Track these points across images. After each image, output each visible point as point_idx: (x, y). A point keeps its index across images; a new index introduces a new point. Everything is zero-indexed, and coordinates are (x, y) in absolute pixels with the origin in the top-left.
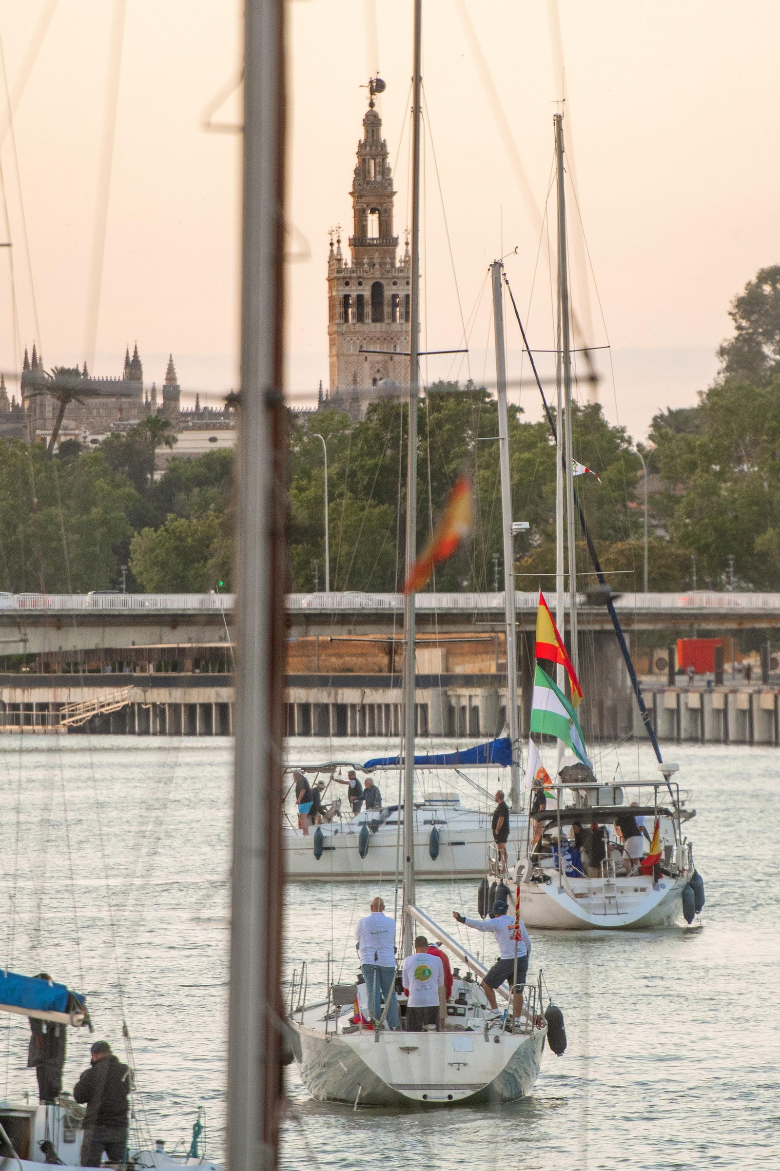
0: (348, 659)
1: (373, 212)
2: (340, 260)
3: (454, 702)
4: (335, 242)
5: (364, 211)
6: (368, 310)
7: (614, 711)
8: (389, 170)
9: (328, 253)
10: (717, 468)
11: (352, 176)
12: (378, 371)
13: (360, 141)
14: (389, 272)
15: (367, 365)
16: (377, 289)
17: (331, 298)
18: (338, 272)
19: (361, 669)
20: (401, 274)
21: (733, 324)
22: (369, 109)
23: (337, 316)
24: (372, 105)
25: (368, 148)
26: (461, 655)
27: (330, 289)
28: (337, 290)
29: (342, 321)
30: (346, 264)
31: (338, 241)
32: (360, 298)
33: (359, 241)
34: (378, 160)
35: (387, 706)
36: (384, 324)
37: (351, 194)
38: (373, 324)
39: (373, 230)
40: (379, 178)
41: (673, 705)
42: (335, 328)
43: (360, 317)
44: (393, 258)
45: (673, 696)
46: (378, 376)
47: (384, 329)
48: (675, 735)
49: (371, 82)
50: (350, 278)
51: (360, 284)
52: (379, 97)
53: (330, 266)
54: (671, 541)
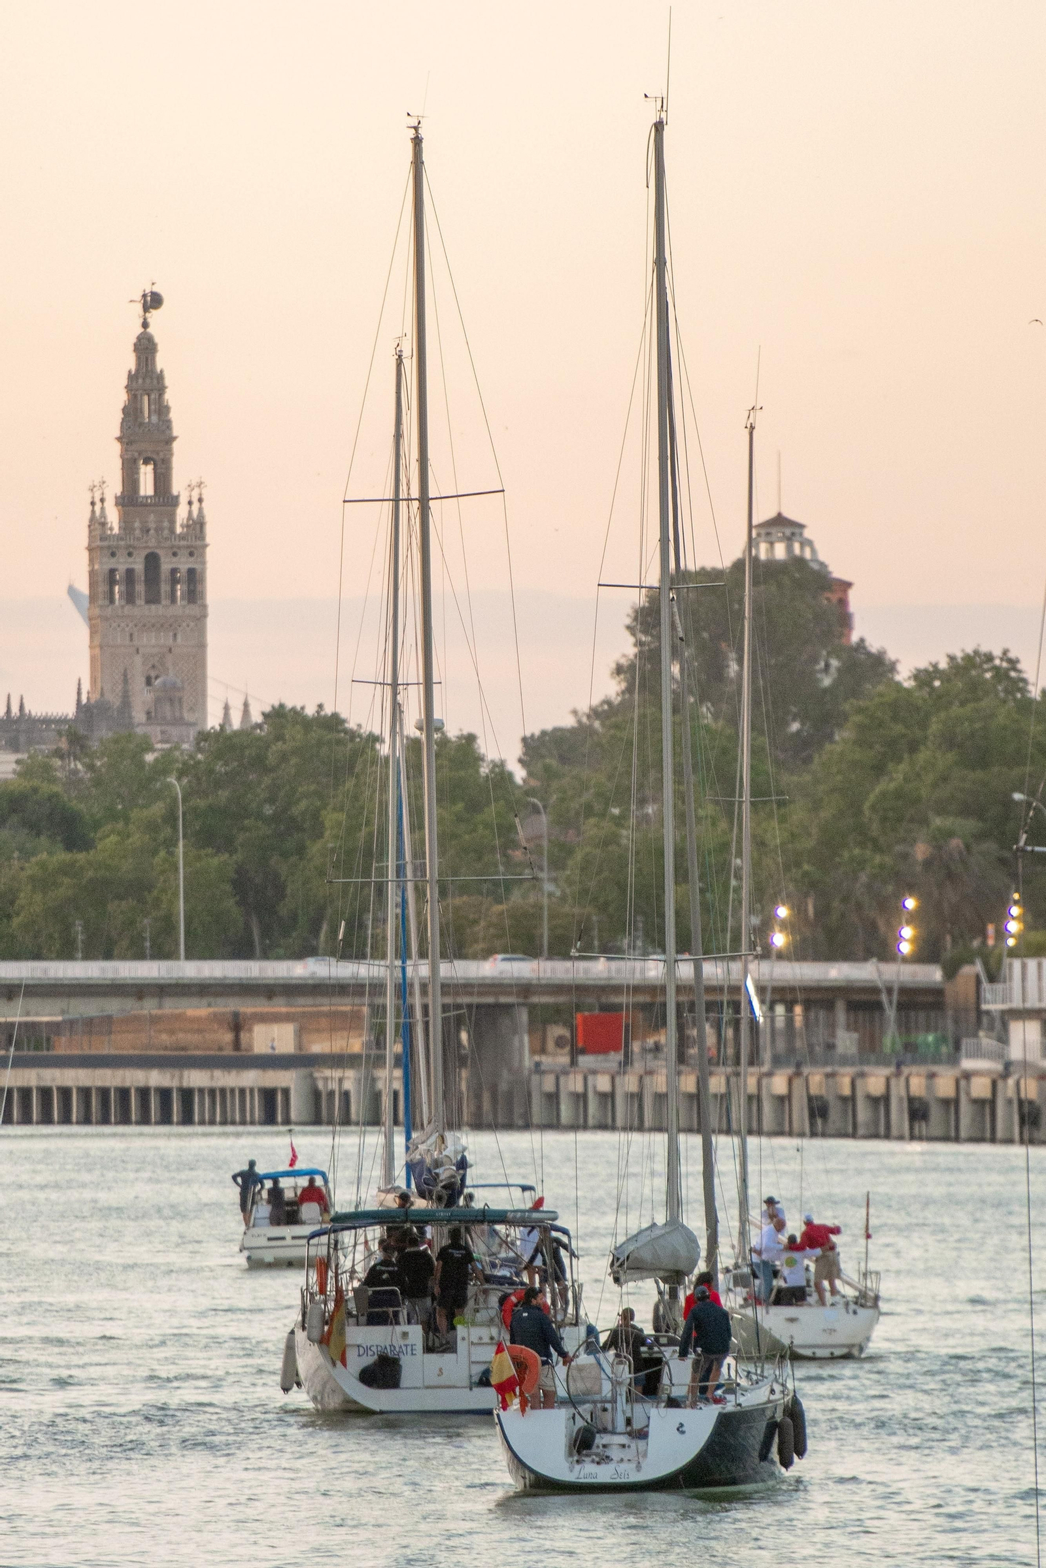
0: (181, 1035)
1: (146, 462)
2: (103, 524)
3: (320, 1085)
4: (97, 500)
5: (135, 461)
6: (140, 588)
7: (510, 1095)
8: (168, 408)
9: (88, 515)
10: (616, 811)
11: (119, 416)
12: (153, 666)
13: (130, 372)
14: (167, 539)
15: (138, 660)
16: (152, 561)
17: (92, 573)
18: (101, 539)
19: (197, 1048)
20: (183, 543)
21: (632, 640)
22: (142, 330)
23: (101, 596)
24: (145, 325)
25: (140, 381)
26: (318, 1031)
27: (91, 561)
28: (101, 563)
29: (107, 602)
30: (111, 529)
31: (102, 500)
32: (130, 573)
33: (129, 499)
34: (153, 396)
35: (242, 1091)
36: (160, 607)
37: (119, 439)
38: (147, 607)
39: (146, 486)
40: (154, 419)
41: (579, 1088)
42: (97, 611)
43: (130, 598)
44: (172, 522)
45: (580, 1079)
46: (153, 674)
47: (160, 613)
48: (581, 1121)
49: (144, 296)
50: (117, 547)
51: (130, 554)
52: (154, 316)
53: (90, 532)
54: (563, 898)
